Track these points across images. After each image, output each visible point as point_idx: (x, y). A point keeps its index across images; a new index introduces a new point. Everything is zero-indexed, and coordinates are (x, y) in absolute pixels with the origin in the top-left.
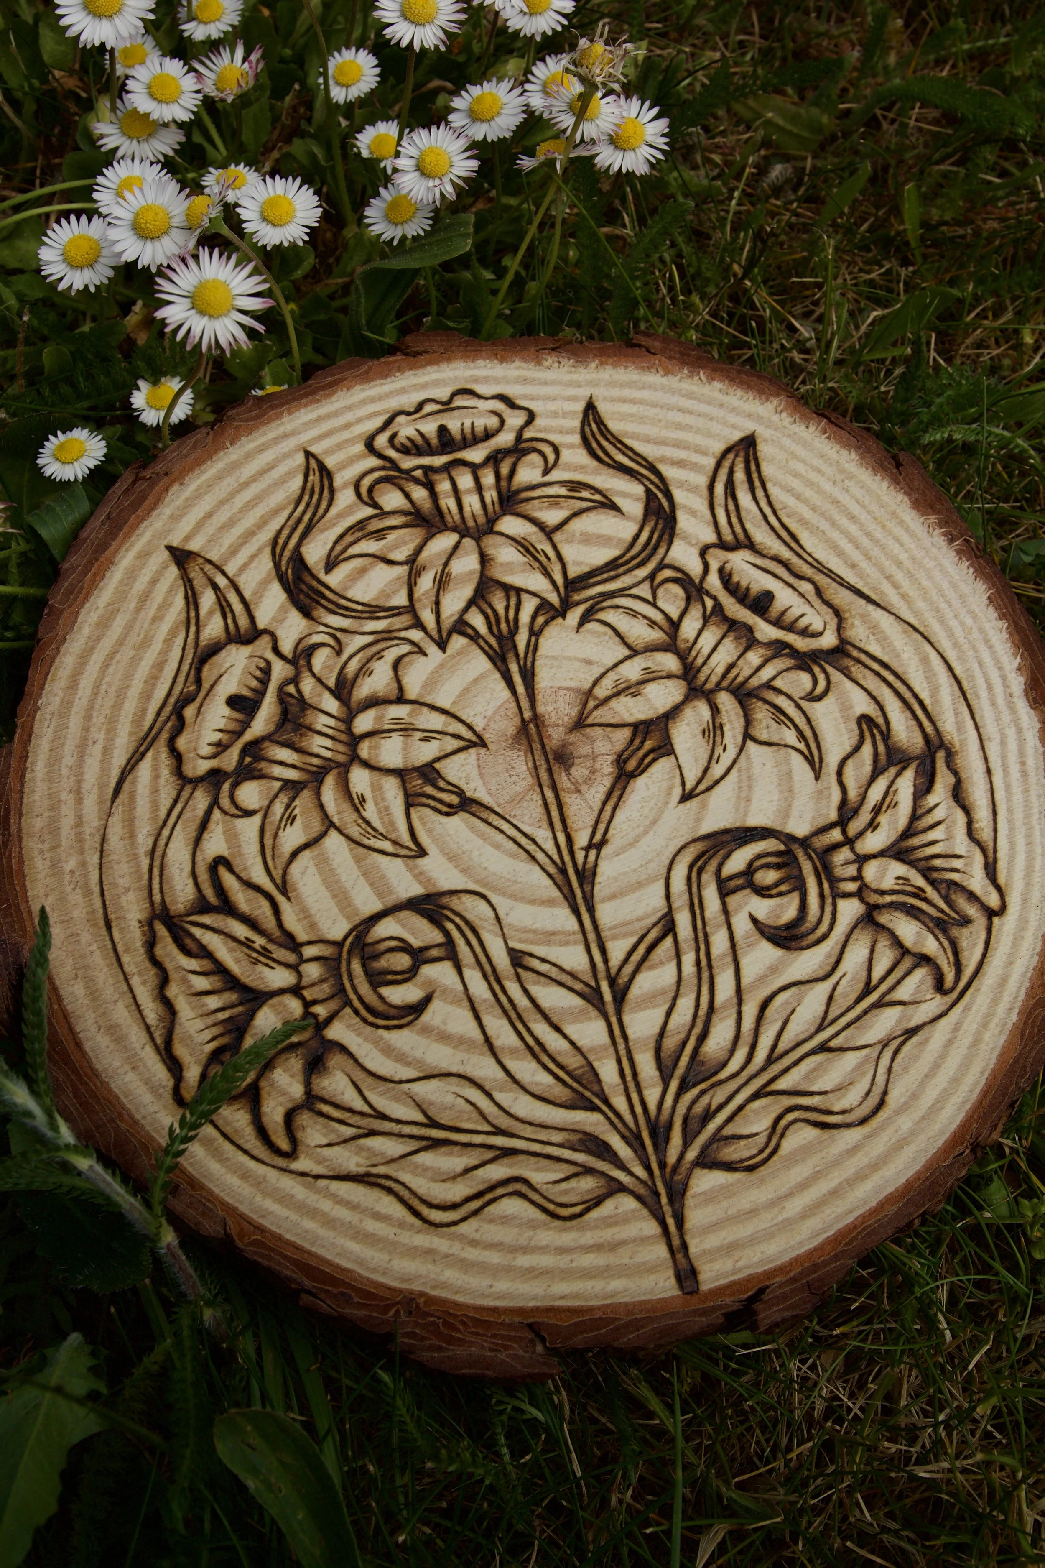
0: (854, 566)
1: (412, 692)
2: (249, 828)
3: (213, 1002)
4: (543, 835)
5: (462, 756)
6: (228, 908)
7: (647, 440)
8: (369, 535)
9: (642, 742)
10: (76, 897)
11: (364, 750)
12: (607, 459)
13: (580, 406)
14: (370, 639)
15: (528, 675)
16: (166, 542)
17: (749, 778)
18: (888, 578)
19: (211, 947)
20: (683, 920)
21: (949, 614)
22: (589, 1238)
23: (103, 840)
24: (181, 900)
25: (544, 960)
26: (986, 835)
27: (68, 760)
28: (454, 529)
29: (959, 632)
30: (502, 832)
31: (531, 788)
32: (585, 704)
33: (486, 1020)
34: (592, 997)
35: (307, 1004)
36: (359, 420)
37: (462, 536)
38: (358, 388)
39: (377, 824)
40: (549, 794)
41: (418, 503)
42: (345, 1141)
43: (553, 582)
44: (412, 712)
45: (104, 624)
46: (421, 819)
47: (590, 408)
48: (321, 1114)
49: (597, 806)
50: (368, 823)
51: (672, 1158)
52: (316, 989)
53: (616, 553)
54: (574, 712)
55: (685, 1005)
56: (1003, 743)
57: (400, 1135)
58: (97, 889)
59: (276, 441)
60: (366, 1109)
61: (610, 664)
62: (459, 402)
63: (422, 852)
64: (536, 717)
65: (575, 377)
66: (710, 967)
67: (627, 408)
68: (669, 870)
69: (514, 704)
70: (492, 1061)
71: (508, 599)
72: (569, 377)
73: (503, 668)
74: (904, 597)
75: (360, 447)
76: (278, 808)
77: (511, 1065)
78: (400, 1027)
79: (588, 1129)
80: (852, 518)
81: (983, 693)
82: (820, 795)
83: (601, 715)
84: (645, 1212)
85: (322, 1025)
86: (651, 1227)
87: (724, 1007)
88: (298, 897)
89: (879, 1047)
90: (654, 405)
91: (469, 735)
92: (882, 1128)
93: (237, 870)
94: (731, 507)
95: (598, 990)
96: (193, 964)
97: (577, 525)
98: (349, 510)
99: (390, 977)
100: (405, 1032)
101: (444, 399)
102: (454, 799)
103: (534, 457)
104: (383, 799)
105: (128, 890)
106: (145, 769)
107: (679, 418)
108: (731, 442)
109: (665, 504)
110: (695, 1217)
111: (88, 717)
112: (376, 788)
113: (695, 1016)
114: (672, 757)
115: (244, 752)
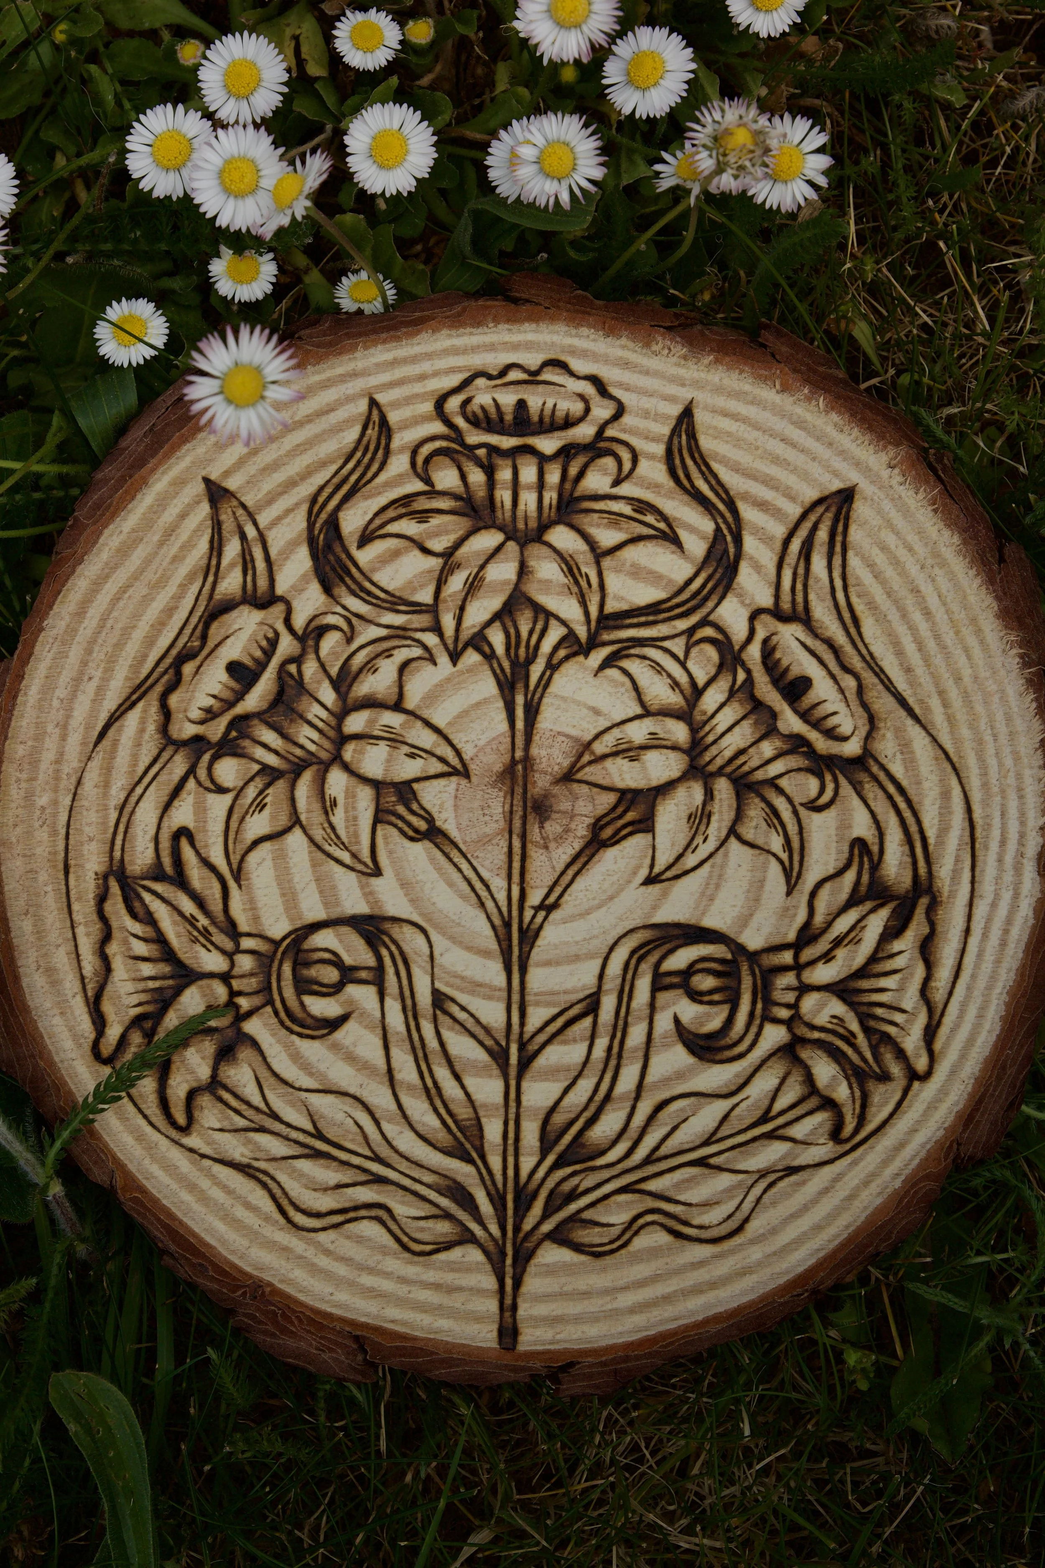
0: (908, 670)
1: (410, 703)
2: (219, 804)
3: (147, 969)
4: (498, 884)
5: (442, 782)
6: (181, 881)
7: (737, 468)
8: (411, 514)
9: (625, 812)
10: (42, 835)
11: (349, 752)
12: (685, 482)
13: (676, 410)
14: (383, 632)
15: (532, 712)
16: (204, 473)
17: (720, 876)
18: (941, 693)
19: (156, 916)
20: (608, 1004)
21: (990, 750)
22: (431, 1276)
23: (79, 783)
24: (139, 862)
25: (463, 1009)
26: (938, 996)
27: (61, 692)
28: (501, 529)
29: (993, 771)
30: (460, 870)
31: (500, 833)
32: (580, 756)
33: (394, 1052)
34: (499, 1056)
35: (233, 994)
36: (436, 374)
37: (508, 539)
38: (445, 332)
39: (342, 832)
40: (517, 843)
41: (473, 488)
42: (236, 1131)
43: (587, 614)
44: (405, 723)
45: (124, 552)
46: (385, 837)
47: (687, 413)
48: (221, 1100)
49: (560, 867)
50: (333, 828)
51: (528, 1225)
52: (245, 981)
53: (662, 595)
54: (566, 763)
55: (585, 1087)
56: (994, 905)
57: (287, 1138)
58: (63, 831)
59: (343, 379)
60: (262, 1106)
61: (618, 719)
62: (548, 375)
63: (377, 872)
64: (527, 760)
65: (682, 372)
66: (620, 1056)
67: (725, 424)
68: (611, 949)
69: (509, 740)
70: (389, 1092)
71: (535, 623)
72: (674, 371)
73: (509, 698)
74: (950, 719)
75: (428, 407)
76: (251, 792)
77: (405, 1100)
78: (313, 1038)
79: (459, 1178)
80: (927, 613)
81: (994, 846)
82: (786, 912)
83: (592, 773)
84: (488, 1267)
85: (242, 1017)
86: (490, 1282)
87: (622, 1098)
88: (249, 887)
89: (756, 1176)
90: (756, 426)
91: (454, 761)
92: (732, 1252)
93: (198, 845)
94: (801, 571)
95: (506, 1051)
96: (137, 928)
97: (631, 553)
98: (399, 479)
99: (315, 987)
100: (316, 1044)
101: (533, 368)
102: (422, 825)
103: (609, 462)
104: (354, 809)
105: (91, 840)
106: (132, 718)
107: (780, 449)
108: (827, 493)
109: (732, 550)
110: (532, 1283)
111: (89, 651)
112: (350, 795)
113: (591, 1099)
114: (650, 836)
115: (231, 725)
